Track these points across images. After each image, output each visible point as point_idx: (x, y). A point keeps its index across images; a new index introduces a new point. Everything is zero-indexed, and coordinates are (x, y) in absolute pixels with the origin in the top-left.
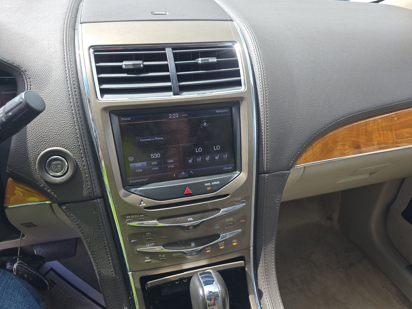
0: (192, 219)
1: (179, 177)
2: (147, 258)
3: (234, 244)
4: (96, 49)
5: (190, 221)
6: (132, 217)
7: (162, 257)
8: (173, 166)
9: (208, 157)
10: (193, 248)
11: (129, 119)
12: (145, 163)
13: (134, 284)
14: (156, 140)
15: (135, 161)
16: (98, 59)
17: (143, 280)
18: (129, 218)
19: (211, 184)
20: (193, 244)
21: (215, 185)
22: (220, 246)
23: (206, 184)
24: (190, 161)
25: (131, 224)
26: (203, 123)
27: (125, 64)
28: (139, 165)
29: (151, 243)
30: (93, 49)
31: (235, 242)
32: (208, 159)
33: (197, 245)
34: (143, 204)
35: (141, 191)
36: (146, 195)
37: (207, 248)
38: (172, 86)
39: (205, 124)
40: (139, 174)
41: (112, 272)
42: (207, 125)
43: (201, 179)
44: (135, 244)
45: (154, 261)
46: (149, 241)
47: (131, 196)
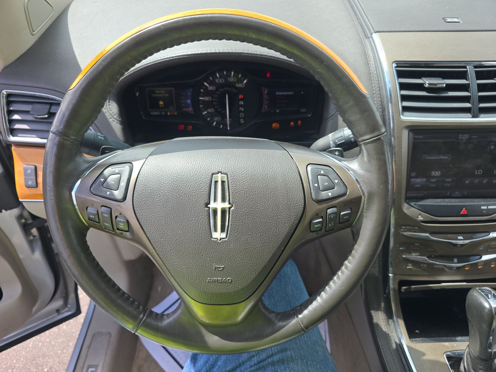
0: (462, 238)
1: (453, 196)
2: (410, 265)
3: (492, 266)
4: (399, 64)
5: (460, 240)
6: (408, 227)
7: (423, 267)
8: (449, 185)
9: (487, 180)
10: (456, 263)
11: (421, 137)
12: (424, 179)
13: (392, 285)
14: (441, 159)
15: (416, 177)
16: (400, 74)
17: (402, 283)
18: (404, 229)
19: (488, 207)
20: (456, 260)
21: (491, 209)
22: (479, 266)
23: (482, 208)
24: (467, 182)
25: (405, 233)
26: (490, 146)
27: (427, 82)
28: (418, 180)
29: (416, 253)
30: (397, 64)
31: (493, 264)
32: (485, 181)
33: (459, 262)
34: (420, 218)
35: (420, 206)
36: (425, 209)
37: (466, 266)
38: (472, 108)
39: (492, 147)
40: (417, 189)
41: (376, 271)
42: (494, 148)
43: (477, 202)
44: (403, 252)
45: (414, 269)
46: (416, 251)
47: (411, 210)
